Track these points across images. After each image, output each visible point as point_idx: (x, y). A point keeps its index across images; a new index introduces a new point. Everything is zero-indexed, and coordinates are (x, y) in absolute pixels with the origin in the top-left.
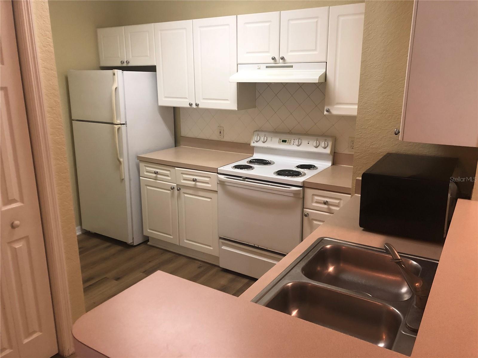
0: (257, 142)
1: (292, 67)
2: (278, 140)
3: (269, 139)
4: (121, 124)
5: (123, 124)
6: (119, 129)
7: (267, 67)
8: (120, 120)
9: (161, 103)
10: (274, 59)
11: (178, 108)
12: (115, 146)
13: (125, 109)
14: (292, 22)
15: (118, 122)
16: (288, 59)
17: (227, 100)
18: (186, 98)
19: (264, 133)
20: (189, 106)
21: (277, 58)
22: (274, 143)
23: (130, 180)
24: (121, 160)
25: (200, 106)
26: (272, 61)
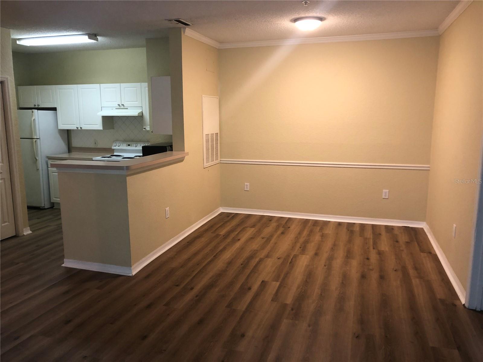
0: (115, 146)
1: (127, 109)
2: (126, 145)
3: (121, 145)
4: (37, 139)
5: (38, 139)
6: (35, 141)
7: (116, 109)
8: (36, 136)
9: (59, 128)
10: (119, 105)
11: (70, 130)
12: (34, 151)
13: (39, 131)
14: (126, 89)
15: (35, 137)
16: (125, 105)
17: (97, 125)
18: (74, 125)
19: (119, 142)
20: (76, 129)
21: (120, 105)
22: (124, 147)
23: (42, 170)
24: (37, 158)
25: (83, 129)
26: (118, 106)
